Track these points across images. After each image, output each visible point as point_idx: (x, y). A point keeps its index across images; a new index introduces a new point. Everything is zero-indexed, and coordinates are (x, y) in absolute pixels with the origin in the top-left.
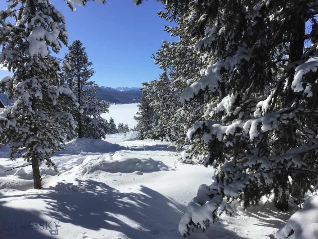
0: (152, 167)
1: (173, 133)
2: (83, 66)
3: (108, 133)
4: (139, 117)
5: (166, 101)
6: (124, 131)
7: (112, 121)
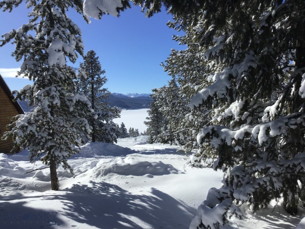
0: (162, 170)
1: (182, 137)
2: (96, 74)
3: (120, 137)
4: (148, 122)
5: (175, 106)
6: (135, 135)
7: (123, 125)
